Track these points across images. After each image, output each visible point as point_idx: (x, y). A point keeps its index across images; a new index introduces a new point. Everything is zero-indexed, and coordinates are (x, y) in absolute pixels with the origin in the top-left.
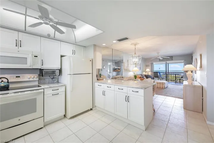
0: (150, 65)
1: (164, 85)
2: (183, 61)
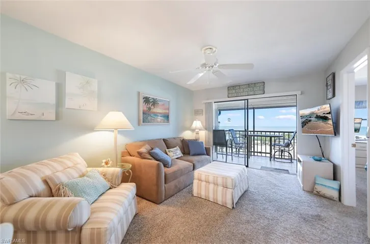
0: (204, 110)
1: (229, 191)
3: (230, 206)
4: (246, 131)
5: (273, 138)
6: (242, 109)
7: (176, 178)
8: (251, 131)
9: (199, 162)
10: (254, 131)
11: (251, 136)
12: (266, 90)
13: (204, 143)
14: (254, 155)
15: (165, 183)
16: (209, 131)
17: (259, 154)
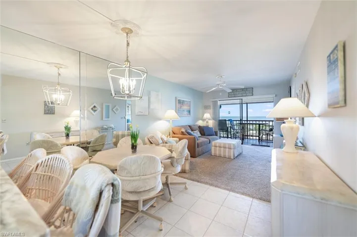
0: (212, 106)
1: (232, 150)
2: (271, 96)
3: (232, 158)
4: (241, 120)
5: (261, 125)
6: (238, 104)
7: (202, 146)
8: (245, 121)
9: (212, 139)
10: (247, 121)
11: (245, 124)
13: (213, 129)
14: (247, 138)
15: (198, 148)
16: (215, 120)
17: (251, 138)
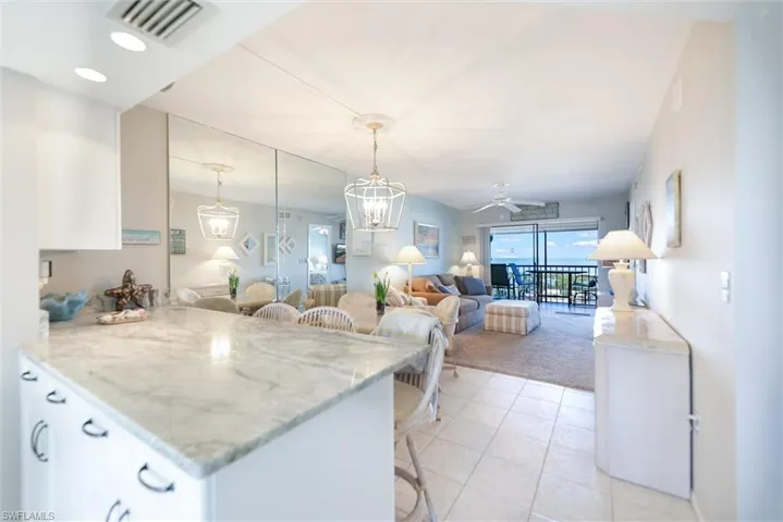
0: (478, 236)
1: (523, 320)
2: (592, 220)
3: (523, 333)
4: (536, 265)
5: (573, 276)
6: (530, 233)
8: (542, 267)
9: (482, 300)
10: (546, 266)
11: (542, 273)
12: (560, 212)
13: (483, 282)
14: (547, 301)
16: (485, 266)
17: (554, 300)
